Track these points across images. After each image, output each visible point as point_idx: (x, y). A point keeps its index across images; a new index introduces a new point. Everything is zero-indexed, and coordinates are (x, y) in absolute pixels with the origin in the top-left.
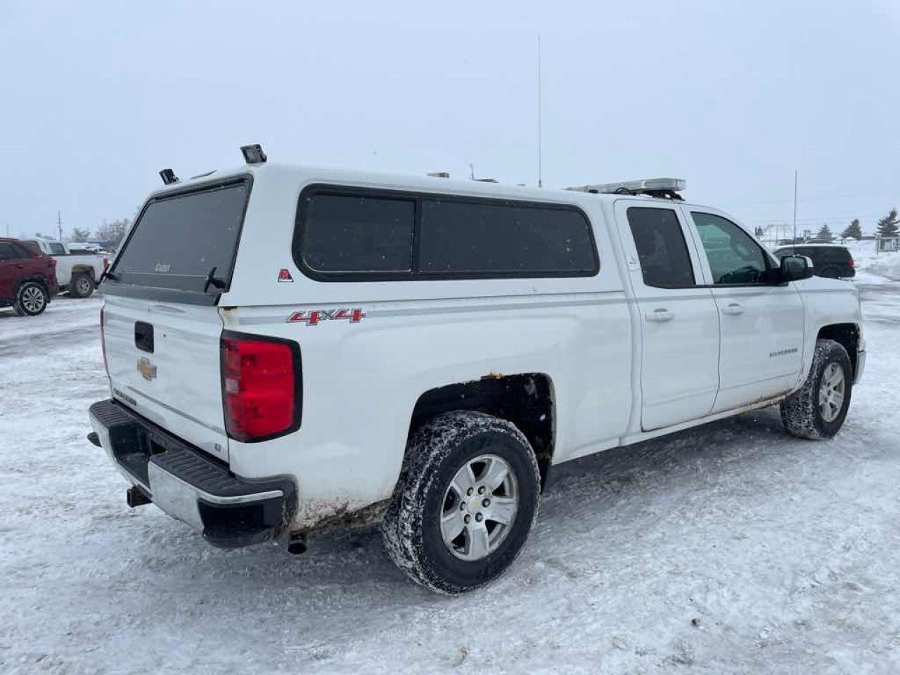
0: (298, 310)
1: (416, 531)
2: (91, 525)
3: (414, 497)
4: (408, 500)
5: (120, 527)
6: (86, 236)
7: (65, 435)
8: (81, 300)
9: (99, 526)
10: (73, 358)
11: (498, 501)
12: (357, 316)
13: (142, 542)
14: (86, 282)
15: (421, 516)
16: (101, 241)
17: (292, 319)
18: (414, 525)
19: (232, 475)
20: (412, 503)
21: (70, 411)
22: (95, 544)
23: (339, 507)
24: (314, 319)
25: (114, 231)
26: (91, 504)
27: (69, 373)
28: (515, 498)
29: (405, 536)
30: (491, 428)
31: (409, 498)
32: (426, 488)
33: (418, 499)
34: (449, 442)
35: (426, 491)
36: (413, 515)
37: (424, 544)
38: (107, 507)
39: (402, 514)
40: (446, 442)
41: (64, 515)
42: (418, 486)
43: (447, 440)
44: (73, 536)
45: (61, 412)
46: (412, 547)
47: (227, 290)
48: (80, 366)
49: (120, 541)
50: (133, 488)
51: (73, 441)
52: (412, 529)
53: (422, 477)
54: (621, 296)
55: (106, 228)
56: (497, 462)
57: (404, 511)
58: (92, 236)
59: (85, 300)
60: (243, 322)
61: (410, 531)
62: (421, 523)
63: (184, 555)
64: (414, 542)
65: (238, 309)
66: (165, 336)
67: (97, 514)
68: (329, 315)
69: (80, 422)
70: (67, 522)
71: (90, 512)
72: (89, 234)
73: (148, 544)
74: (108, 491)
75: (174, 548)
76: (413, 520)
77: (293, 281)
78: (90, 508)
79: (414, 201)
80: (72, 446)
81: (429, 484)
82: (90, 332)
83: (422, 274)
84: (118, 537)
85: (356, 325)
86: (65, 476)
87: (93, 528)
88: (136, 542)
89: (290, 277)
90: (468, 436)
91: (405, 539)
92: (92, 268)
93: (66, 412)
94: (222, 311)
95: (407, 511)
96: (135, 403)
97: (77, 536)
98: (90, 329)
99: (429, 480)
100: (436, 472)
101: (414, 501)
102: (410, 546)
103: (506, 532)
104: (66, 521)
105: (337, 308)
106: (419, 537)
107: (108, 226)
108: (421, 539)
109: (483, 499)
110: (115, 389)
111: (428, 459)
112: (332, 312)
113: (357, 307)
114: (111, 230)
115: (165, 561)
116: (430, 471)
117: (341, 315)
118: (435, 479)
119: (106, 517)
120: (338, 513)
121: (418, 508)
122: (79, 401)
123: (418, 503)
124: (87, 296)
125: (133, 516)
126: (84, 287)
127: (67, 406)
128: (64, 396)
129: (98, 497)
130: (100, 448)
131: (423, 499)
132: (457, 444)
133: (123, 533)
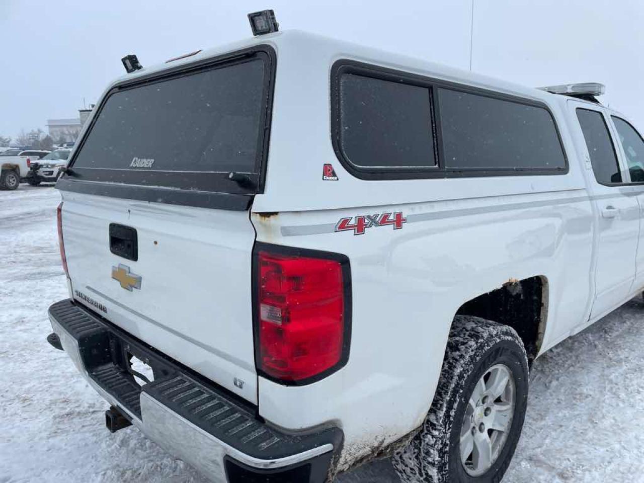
0: (345, 215)
1: (442, 457)
2: (53, 424)
3: (441, 421)
4: (435, 425)
5: (83, 426)
6: (8, 142)
7: (12, 318)
8: (10, 192)
9: (61, 426)
10: (10, 242)
11: (498, 409)
12: (399, 221)
13: (109, 446)
14: (13, 177)
15: (448, 442)
16: (21, 146)
17: (339, 228)
18: (441, 452)
19: (261, 420)
20: (439, 428)
21: (14, 293)
22: (60, 449)
23: (376, 445)
24: (360, 226)
25: (30, 139)
26: (48, 398)
27: (9, 255)
28: (511, 403)
29: (429, 463)
30: (503, 337)
31: (435, 422)
32: (453, 410)
33: (445, 423)
34: (470, 357)
35: (452, 413)
36: (440, 442)
37: (450, 472)
38: (66, 401)
39: (427, 440)
40: (467, 357)
41: (23, 412)
42: (445, 409)
43: (469, 355)
44: (36, 439)
45: (6, 295)
46: (438, 475)
47: (262, 190)
48: (18, 249)
49: (86, 445)
50: (111, 408)
51: (20, 325)
52: (439, 456)
53: (448, 399)
54: (583, 194)
55: (24, 136)
56: (502, 370)
57: (429, 436)
58: (13, 142)
59: (14, 192)
60: (286, 232)
61: (437, 459)
62: (447, 449)
63: (159, 463)
64: (440, 469)
65: (279, 216)
66: (156, 243)
67: (57, 411)
68: (374, 221)
69: (24, 304)
70: (26, 422)
71: (49, 407)
72: (10, 140)
73: (116, 448)
74: (63, 381)
75: (145, 454)
76: (440, 446)
77: (338, 180)
78: (47, 402)
79: (430, 89)
80: (20, 331)
81: (455, 405)
82: (21, 219)
83: (448, 171)
84: (84, 439)
85: (399, 232)
86: (18, 364)
87: (54, 428)
88: (104, 445)
89: (334, 174)
90: (486, 348)
91: (430, 467)
92: (17, 166)
93: (11, 294)
94: (256, 219)
95: (433, 436)
96: (105, 310)
97: (41, 439)
98: (21, 217)
99: (455, 401)
100: (461, 391)
101: (441, 426)
102: (436, 474)
103: (503, 439)
104: (25, 419)
105: (380, 212)
106: (444, 464)
107: (25, 135)
108: (447, 466)
109: (485, 408)
110: (76, 291)
111: (452, 378)
112: (376, 216)
113: (397, 210)
114: (28, 138)
115: (140, 471)
116: (455, 391)
117: (385, 221)
118: (461, 400)
119: (67, 415)
120: (373, 452)
121: (445, 433)
122: (21, 283)
123: (446, 427)
124: (15, 188)
125: (94, 412)
126: (12, 182)
127: (11, 288)
128: (6, 279)
129: (54, 389)
130: (62, 351)
131: (451, 422)
132: (478, 358)
133: (88, 434)
